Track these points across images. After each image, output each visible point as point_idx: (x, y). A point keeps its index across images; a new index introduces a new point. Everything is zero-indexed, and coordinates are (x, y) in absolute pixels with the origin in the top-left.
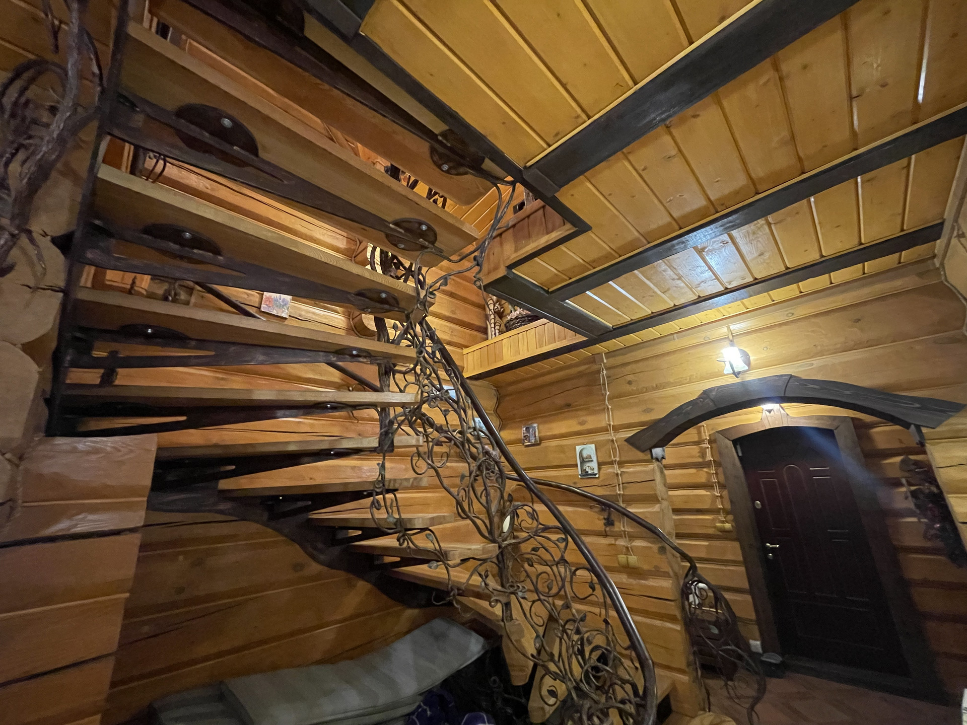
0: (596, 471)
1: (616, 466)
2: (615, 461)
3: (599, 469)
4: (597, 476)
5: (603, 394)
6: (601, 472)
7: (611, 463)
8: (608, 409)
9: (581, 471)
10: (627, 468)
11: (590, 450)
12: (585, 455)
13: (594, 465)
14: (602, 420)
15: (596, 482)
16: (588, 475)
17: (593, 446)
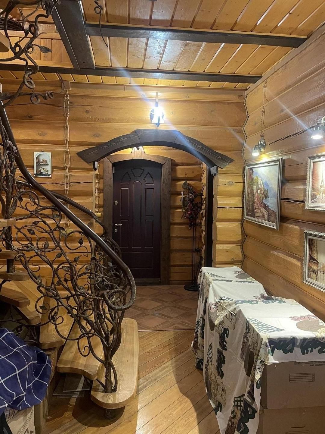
0: (50, 173)
1: (67, 171)
2: (67, 167)
3: (52, 171)
4: (50, 176)
5: (64, 115)
6: (53, 174)
7: (64, 168)
8: (67, 127)
9: (37, 171)
10: (75, 173)
11: (47, 156)
12: (41, 159)
13: (49, 168)
14: (61, 136)
15: (48, 180)
16: (42, 175)
17: (50, 154)
